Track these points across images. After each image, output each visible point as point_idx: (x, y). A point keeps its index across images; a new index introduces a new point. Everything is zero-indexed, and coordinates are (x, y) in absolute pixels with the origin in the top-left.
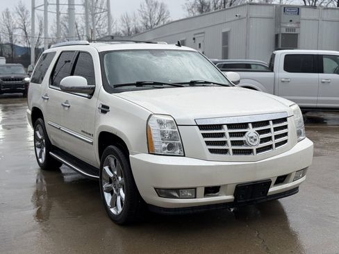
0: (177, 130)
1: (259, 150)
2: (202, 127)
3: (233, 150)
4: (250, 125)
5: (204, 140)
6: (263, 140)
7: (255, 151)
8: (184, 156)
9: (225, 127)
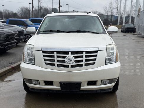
0: (33, 52)
1: (72, 66)
2: (43, 52)
3: (58, 64)
4: (70, 53)
5: (43, 58)
6: (76, 61)
7: (70, 66)
8: (35, 65)
9: (55, 53)
